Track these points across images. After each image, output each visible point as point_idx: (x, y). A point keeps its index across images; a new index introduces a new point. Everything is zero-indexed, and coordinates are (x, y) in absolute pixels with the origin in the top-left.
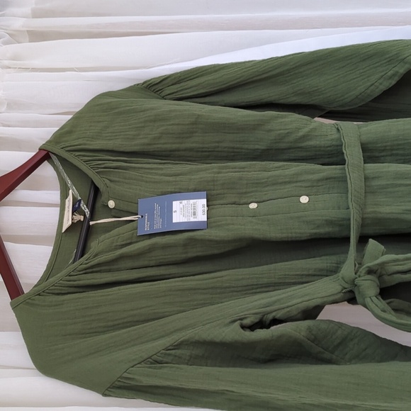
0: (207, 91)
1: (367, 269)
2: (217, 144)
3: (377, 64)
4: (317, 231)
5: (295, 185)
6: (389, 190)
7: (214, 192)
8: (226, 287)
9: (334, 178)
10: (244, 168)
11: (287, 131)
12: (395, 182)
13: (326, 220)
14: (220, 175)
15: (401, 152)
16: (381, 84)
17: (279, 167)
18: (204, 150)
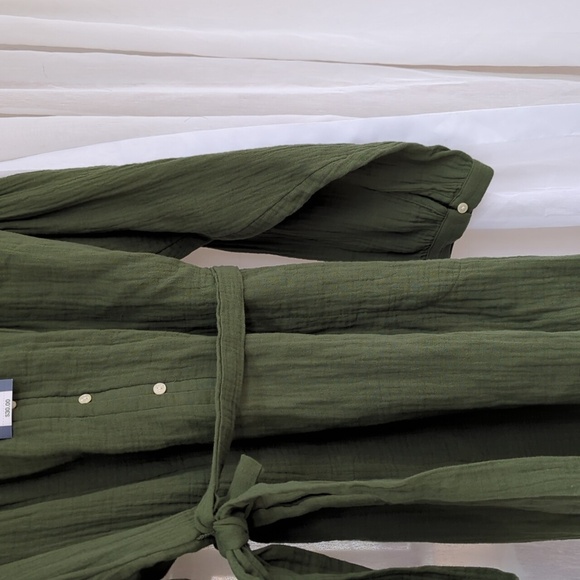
0: (31, 211)
1: (229, 508)
2: (39, 298)
3: (274, 181)
4: (176, 436)
5: (147, 366)
6: (279, 373)
7: (28, 378)
8: (36, 531)
9: (204, 355)
10: (74, 340)
11: (140, 282)
12: (286, 362)
13: (189, 421)
14: (36, 351)
15: (302, 312)
16: (281, 208)
17: (127, 338)
18: (20, 306)
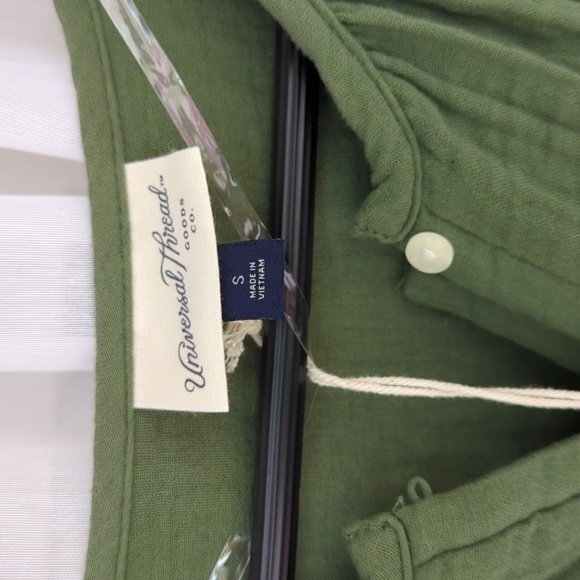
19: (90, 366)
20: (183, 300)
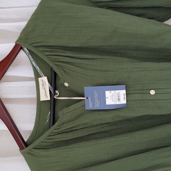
19: (36, 97)
20: (45, 90)
